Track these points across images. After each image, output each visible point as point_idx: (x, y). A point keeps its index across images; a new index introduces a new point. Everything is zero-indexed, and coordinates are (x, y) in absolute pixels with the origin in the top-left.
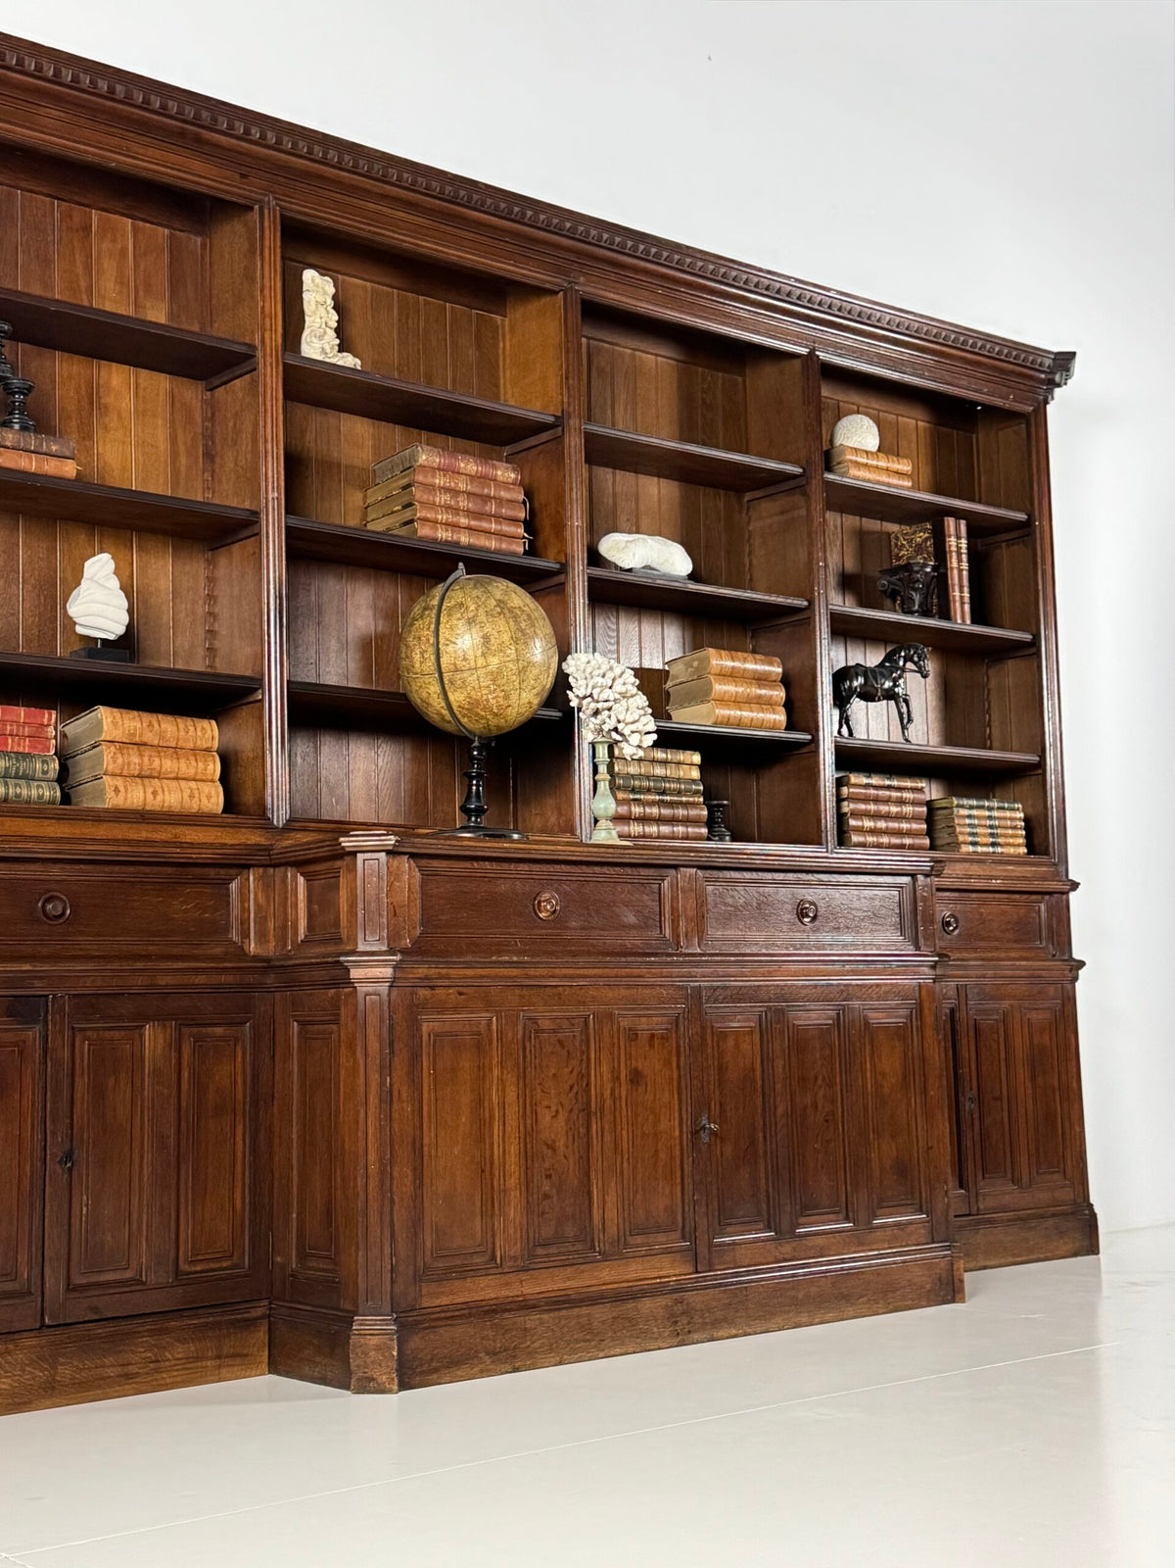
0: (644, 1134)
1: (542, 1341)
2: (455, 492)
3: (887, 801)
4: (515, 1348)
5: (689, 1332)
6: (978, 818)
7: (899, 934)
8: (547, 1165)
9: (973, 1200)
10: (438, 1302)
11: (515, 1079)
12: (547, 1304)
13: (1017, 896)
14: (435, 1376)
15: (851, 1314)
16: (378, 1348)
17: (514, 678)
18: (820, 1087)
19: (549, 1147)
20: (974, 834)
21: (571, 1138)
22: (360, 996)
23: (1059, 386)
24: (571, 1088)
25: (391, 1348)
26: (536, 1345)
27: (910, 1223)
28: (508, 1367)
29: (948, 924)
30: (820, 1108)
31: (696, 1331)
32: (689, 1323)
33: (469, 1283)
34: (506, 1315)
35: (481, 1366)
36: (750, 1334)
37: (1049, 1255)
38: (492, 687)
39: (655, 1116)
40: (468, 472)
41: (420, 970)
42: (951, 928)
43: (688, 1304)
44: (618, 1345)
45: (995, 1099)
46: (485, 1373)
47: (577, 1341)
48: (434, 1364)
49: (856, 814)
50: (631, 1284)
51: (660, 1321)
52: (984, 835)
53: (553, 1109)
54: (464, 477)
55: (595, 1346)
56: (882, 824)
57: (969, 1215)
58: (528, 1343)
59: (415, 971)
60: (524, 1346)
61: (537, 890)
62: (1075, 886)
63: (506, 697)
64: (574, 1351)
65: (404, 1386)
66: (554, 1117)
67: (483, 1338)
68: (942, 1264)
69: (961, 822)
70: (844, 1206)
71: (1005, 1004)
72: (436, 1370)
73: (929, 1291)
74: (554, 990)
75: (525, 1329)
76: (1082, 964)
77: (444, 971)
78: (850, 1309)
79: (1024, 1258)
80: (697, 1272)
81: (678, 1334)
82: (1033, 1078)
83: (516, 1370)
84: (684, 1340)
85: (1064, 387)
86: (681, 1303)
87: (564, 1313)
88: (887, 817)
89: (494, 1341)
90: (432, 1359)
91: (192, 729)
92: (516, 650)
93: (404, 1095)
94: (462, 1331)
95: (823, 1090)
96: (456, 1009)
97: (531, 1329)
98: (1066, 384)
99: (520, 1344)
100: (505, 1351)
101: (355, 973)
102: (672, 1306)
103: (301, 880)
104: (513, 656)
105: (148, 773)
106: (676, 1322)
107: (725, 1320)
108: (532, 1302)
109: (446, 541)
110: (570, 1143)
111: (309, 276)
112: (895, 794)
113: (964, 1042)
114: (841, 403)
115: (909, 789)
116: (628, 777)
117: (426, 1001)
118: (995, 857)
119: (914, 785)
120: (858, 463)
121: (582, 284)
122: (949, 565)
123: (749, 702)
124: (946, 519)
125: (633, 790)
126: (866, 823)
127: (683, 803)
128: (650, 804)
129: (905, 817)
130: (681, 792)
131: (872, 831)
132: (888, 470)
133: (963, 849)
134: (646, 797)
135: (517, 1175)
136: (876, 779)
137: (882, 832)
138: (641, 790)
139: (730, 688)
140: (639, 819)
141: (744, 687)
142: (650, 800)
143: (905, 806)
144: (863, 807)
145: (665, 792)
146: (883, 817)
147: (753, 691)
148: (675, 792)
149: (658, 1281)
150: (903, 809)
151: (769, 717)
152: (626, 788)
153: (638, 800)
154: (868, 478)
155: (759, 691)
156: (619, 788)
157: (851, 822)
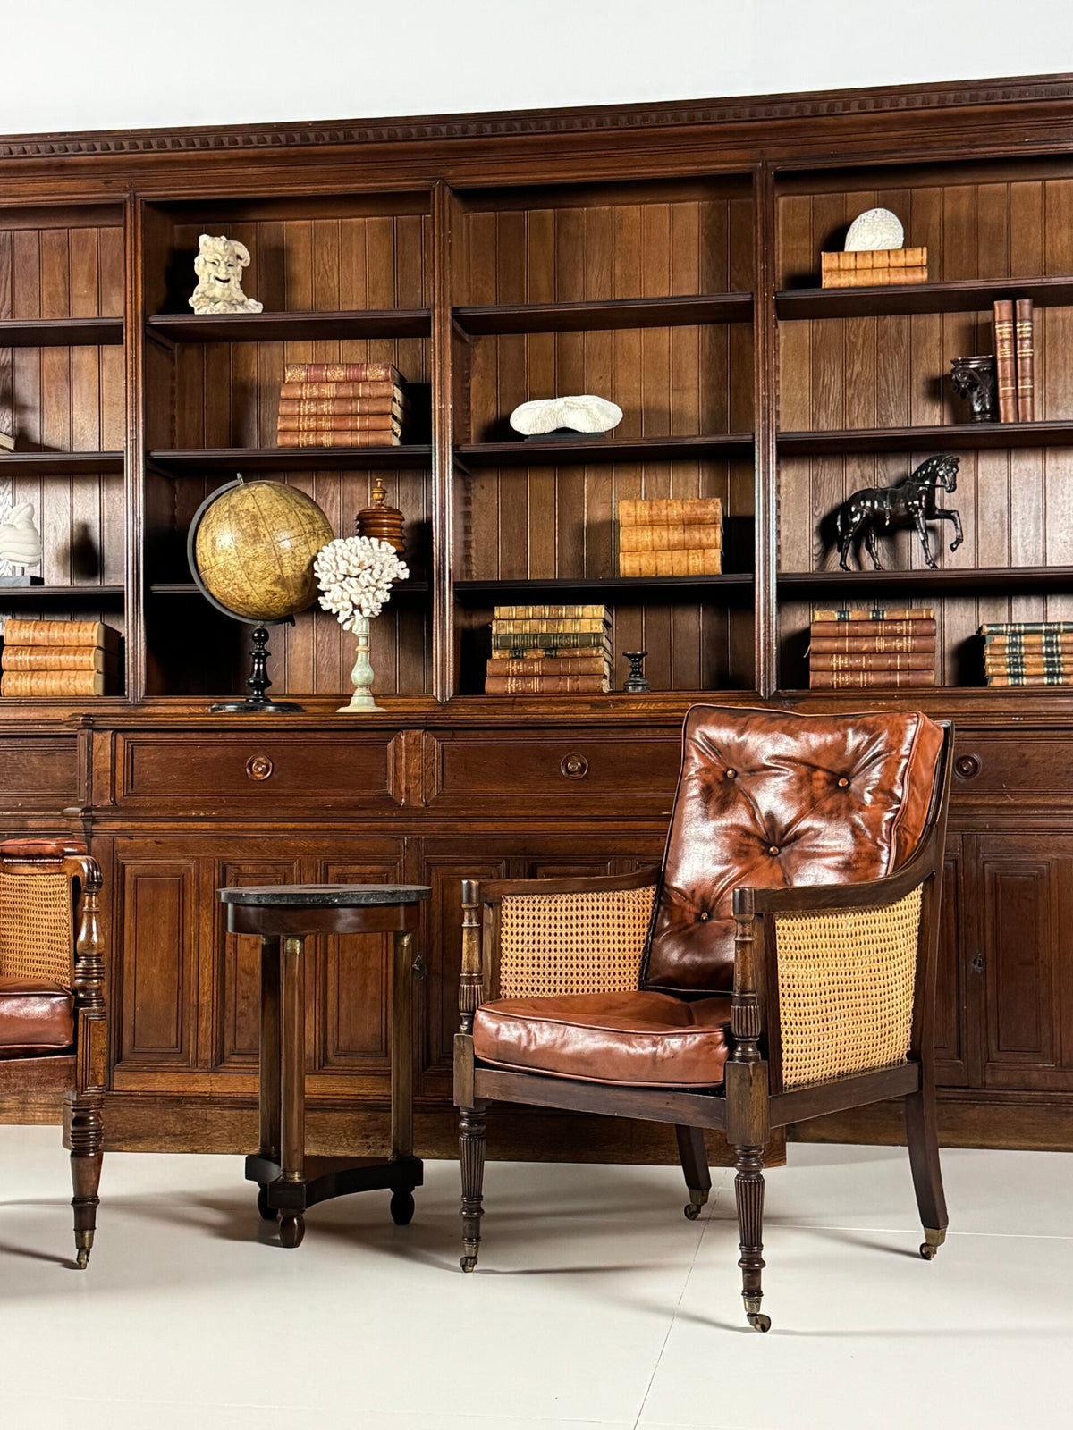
0: (350, 969)
1: (222, 1132)
2: (318, 400)
3: (875, 635)
4: (194, 1134)
5: (383, 1147)
6: (1026, 645)
8: (244, 987)
10: (128, 1088)
11: (210, 915)
12: (232, 1102)
14: (118, 1144)
17: (239, 572)
19: (246, 973)
20: (1016, 665)
26: (217, 1134)
28: (185, 1148)
32: (383, 1139)
33: (159, 1077)
34: (188, 1106)
35: (162, 1144)
38: (226, 582)
39: (365, 953)
40: (336, 379)
41: (114, 823)
43: (383, 1123)
46: (161, 1149)
48: (117, 1135)
49: (817, 654)
50: (322, 1097)
51: (347, 1133)
52: (1036, 665)
54: (332, 385)
56: (863, 662)
58: (208, 1132)
59: (110, 823)
60: (204, 1133)
61: (250, 754)
63: (241, 589)
67: (164, 1121)
69: (997, 651)
72: (119, 1140)
74: (253, 841)
75: (206, 1120)
77: (138, 824)
81: (369, 1147)
86: (374, 1119)
87: (245, 1112)
88: (872, 653)
89: (175, 1125)
90: (115, 1131)
91: (76, 631)
92: (236, 548)
94: (146, 1114)
96: (154, 855)
97: (210, 1121)
99: (201, 1131)
100: (185, 1134)
102: (364, 1122)
104: (234, 554)
105: (37, 668)
106: (368, 1137)
108: (217, 1099)
109: (309, 446)
111: (204, 239)
112: (882, 628)
115: (908, 621)
116: (507, 637)
117: (125, 847)
118: (1052, 689)
119: (916, 615)
120: (839, 269)
121: (451, 177)
122: (999, 356)
123: (671, 548)
124: (996, 303)
125: (515, 648)
126: (837, 662)
127: (575, 657)
128: (533, 661)
129: (900, 652)
130: (576, 646)
131: (844, 670)
132: (889, 267)
133: (996, 682)
134: (530, 654)
135: (209, 994)
136: (855, 614)
137: (858, 670)
138: (525, 648)
139: (646, 537)
140: (518, 676)
141: (664, 534)
142: (535, 657)
143: (901, 640)
144: (836, 645)
145: (556, 648)
146: (864, 653)
147: (676, 536)
148: (567, 647)
149: (353, 1098)
150: (897, 644)
151: (697, 561)
152: (505, 648)
153: (517, 657)
154: (853, 284)
155: (687, 536)
156: (497, 648)
157: (813, 662)
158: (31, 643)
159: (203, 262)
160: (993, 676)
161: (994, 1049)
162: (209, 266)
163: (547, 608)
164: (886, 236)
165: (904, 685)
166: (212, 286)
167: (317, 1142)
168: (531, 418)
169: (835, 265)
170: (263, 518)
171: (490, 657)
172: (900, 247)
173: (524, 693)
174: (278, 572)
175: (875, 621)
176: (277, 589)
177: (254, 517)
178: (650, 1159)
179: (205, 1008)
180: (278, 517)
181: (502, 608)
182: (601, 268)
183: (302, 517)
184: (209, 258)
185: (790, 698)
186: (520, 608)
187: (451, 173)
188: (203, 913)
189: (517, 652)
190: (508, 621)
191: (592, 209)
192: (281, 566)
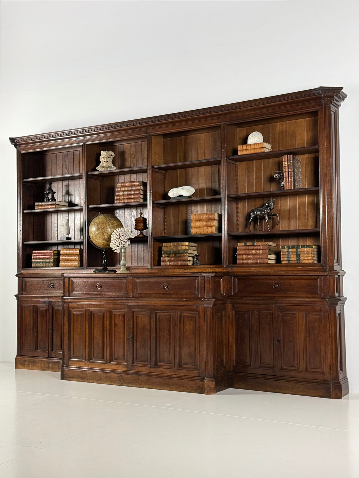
0: (117, 338)
2: (124, 191)
3: (253, 249)
4: (84, 377)
5: (123, 383)
6: (291, 252)
14: (69, 379)
19: (96, 338)
20: (289, 257)
24: (101, 326)
26: (89, 378)
31: (125, 383)
32: (123, 381)
35: (78, 379)
40: (128, 186)
43: (124, 377)
49: (239, 254)
51: (115, 379)
52: (294, 257)
53: (97, 330)
56: (250, 257)
61: (97, 283)
66: (97, 332)
67: (78, 374)
69: (284, 254)
72: (70, 378)
80: (128, 370)
81: (120, 383)
83: (85, 382)
84: (121, 385)
88: (252, 254)
93: (67, 324)
97: (88, 374)
102: (119, 377)
105: (67, 260)
106: (120, 380)
107: (133, 383)
109: (122, 203)
111: (102, 152)
112: (255, 247)
115: (261, 245)
116: (166, 251)
117: (71, 306)
118: (299, 264)
119: (263, 244)
120: (243, 150)
121: (151, 133)
122: (284, 171)
123: (204, 227)
124: (283, 156)
125: (168, 254)
126: (244, 257)
127: (181, 256)
128: (172, 257)
129: (259, 254)
130: (182, 253)
131: (245, 259)
132: (255, 148)
133: (283, 262)
134: (171, 256)
135: (88, 343)
136: (248, 244)
137: (249, 259)
138: (170, 254)
139: (198, 224)
140: (168, 261)
141: (202, 223)
142: (172, 256)
143: (259, 251)
144: (243, 252)
145: (177, 254)
146: (250, 254)
147: (204, 223)
148: (180, 253)
150: (258, 252)
151: (209, 230)
152: (166, 254)
153: (168, 256)
154: (246, 153)
155: (207, 223)
156: (164, 254)
157: (238, 257)
158: (66, 254)
159: (101, 158)
160: (283, 260)
161: (283, 365)
162: (103, 158)
163: (175, 243)
164: (255, 140)
165: (260, 263)
166: (104, 163)
167: (109, 381)
168: (173, 193)
169: (241, 149)
170: (100, 224)
171: (162, 256)
172: (262, 142)
173: (170, 265)
174: (104, 237)
175: (253, 245)
176: (104, 241)
177: (98, 224)
178: (182, 390)
179: (87, 346)
180: (103, 223)
181: (165, 243)
182: (195, 151)
183: (110, 223)
184: (103, 157)
185: (231, 267)
186: (169, 243)
187: (151, 132)
188: (86, 322)
189: (168, 255)
190: (166, 247)
191: (193, 135)
192: (104, 236)
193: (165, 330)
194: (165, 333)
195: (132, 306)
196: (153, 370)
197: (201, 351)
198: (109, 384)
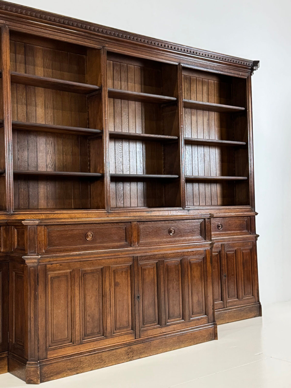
1: (86, 364)
4: (77, 367)
5: (133, 357)
7: (200, 236)
9: (225, 303)
10: (53, 356)
13: (240, 218)
14: (52, 378)
15: (183, 346)
16: (33, 371)
18: (175, 282)
21: (96, 304)
22: (29, 268)
23: (255, 70)
24: (97, 289)
25: (37, 372)
26: (84, 366)
27: (202, 318)
28: (75, 373)
29: (219, 227)
30: (175, 288)
31: (135, 356)
32: (133, 354)
33: (63, 350)
35: (66, 373)
36: (151, 355)
37: (247, 317)
41: (47, 260)
42: (220, 228)
43: (132, 349)
44: (110, 363)
45: (232, 275)
46: (67, 375)
47: (97, 363)
48: (51, 375)
51: (123, 355)
55: (103, 364)
57: (224, 308)
58: (82, 365)
59: (46, 260)
60: (80, 366)
61: (87, 232)
62: (257, 214)
64: (96, 366)
65: (41, 382)
66: (91, 298)
67: (67, 365)
68: (211, 329)
70: (182, 315)
71: (236, 248)
72: (52, 376)
73: (207, 337)
74: (91, 262)
75: (81, 361)
76: (258, 236)
77: (55, 259)
78: (183, 345)
79: (240, 319)
80: (136, 339)
81: (129, 358)
82: (244, 268)
83: (78, 373)
84: (131, 359)
85: (257, 70)
86: (130, 349)
89: (71, 366)
90: (51, 373)
93: (42, 297)
95: (176, 283)
96: (59, 270)
97: (82, 361)
98: (257, 69)
99: (79, 366)
100: (74, 368)
101: (27, 261)
102: (127, 350)
103: (16, 230)
106: (129, 354)
107: (144, 352)
110: (96, 305)
113: (223, 260)
114: (191, 77)
117: (50, 268)
135: (79, 316)
149: (123, 343)
179: (77, 322)
188: (76, 288)
193: (175, 280)
194: (175, 284)
195: (139, 258)
196: (164, 330)
197: (209, 296)
198: (115, 364)
